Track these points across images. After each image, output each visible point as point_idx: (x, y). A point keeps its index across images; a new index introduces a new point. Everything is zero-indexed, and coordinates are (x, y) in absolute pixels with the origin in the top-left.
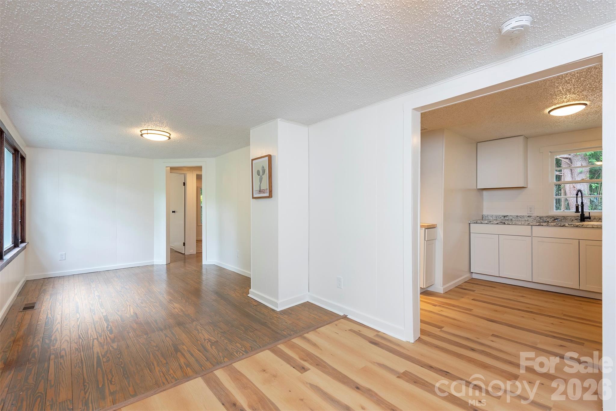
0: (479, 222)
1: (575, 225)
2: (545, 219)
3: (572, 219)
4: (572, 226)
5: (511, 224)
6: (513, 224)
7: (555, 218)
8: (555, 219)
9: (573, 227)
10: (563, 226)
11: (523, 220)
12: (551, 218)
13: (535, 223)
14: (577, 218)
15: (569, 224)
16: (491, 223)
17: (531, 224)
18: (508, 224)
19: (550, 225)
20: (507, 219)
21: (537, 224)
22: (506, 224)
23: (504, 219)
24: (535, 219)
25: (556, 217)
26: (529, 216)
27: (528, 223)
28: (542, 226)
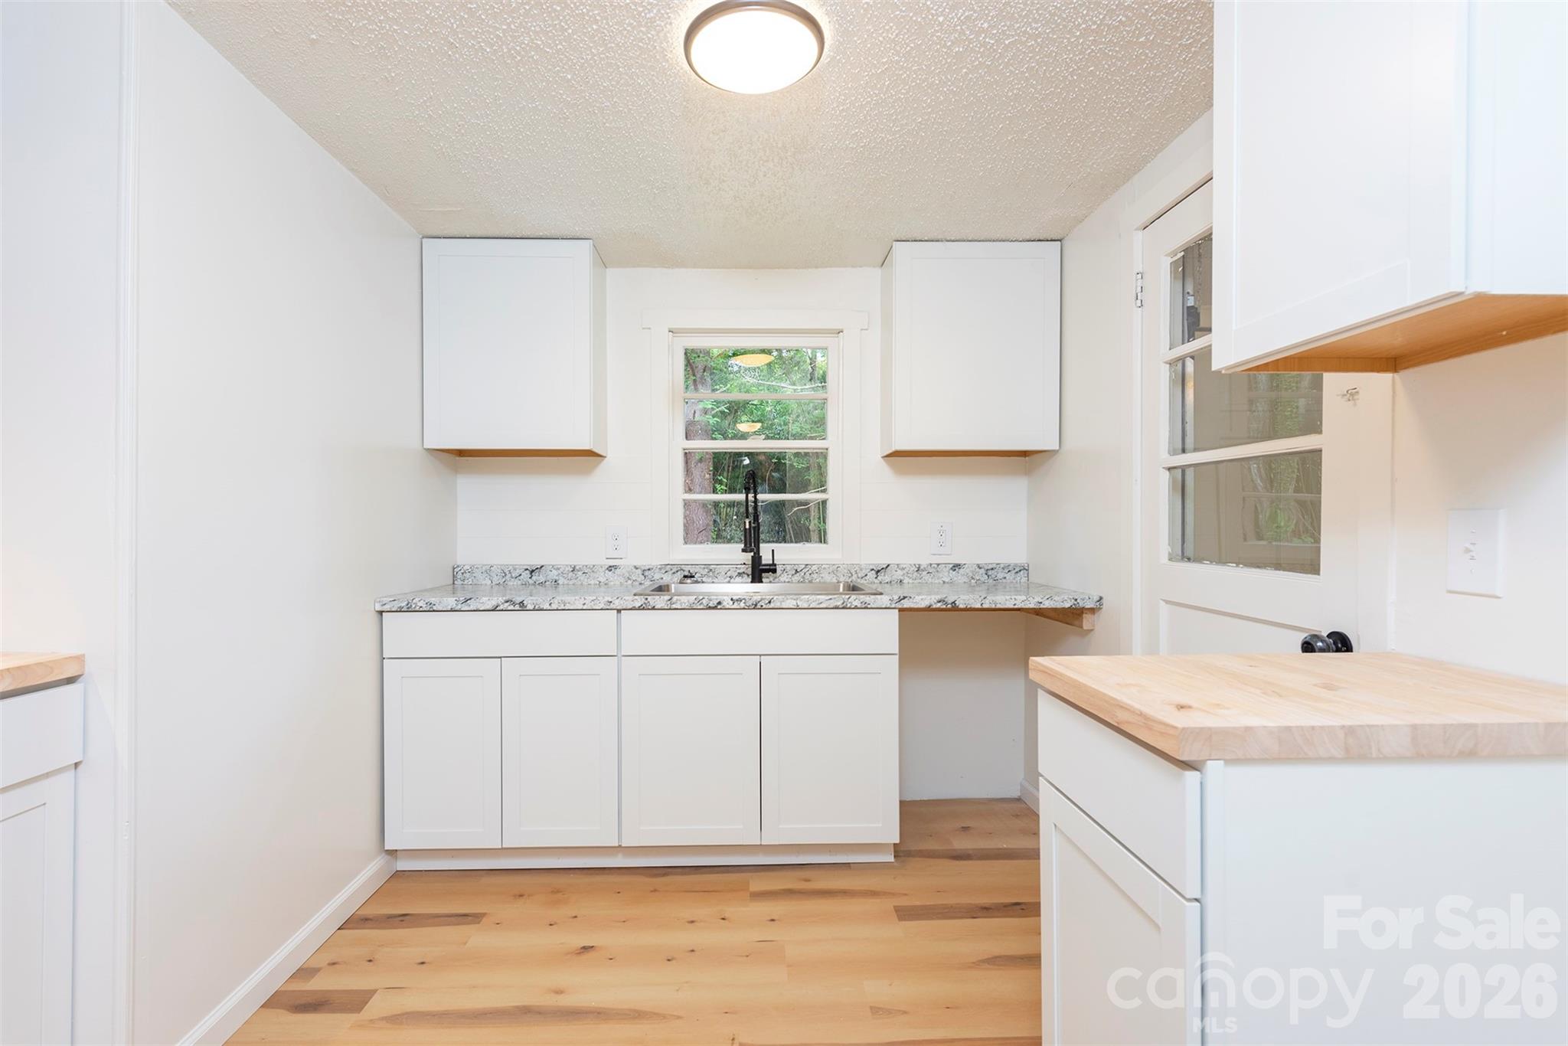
0: (420, 604)
1: (750, 603)
2: (657, 576)
3: (729, 574)
4: (742, 605)
5: (546, 606)
6: (554, 606)
7: (687, 573)
8: (685, 577)
9: (744, 609)
10: (715, 608)
11: (592, 582)
12: (674, 573)
13: (630, 601)
14: (741, 571)
15: (732, 599)
16: (472, 608)
17: (617, 604)
18: (534, 610)
19: (679, 607)
20: (542, 579)
21: (637, 605)
22: (530, 607)
23: (531, 581)
24: (629, 579)
25: (687, 568)
26: (610, 568)
27: (607, 599)
28: (653, 608)
